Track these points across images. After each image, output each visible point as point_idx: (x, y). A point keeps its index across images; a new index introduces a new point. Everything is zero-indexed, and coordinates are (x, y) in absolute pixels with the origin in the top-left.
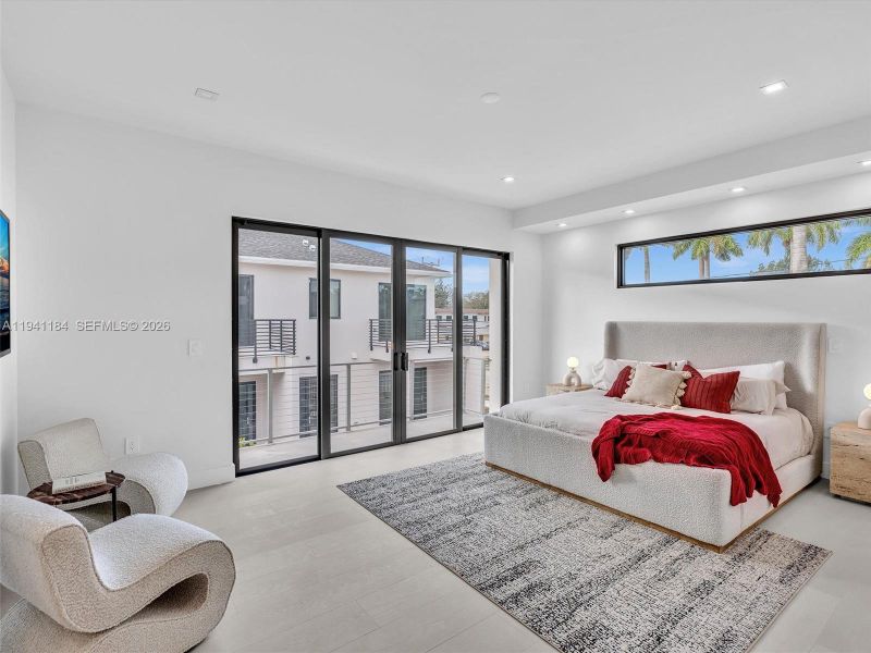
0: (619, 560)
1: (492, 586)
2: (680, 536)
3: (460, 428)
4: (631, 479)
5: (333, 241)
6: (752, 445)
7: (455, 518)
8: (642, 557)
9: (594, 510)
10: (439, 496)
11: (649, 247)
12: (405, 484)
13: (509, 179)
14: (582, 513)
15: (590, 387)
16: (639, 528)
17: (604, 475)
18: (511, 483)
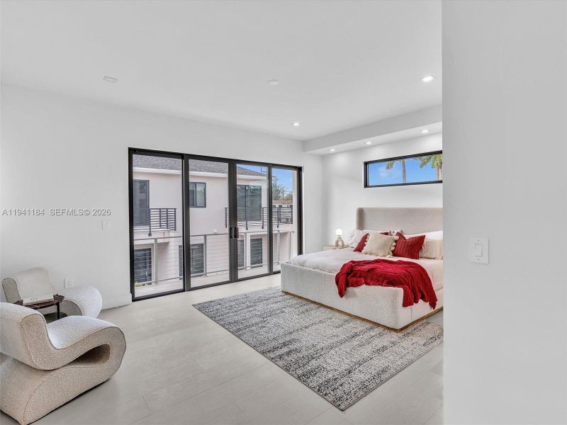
0: (342, 337)
1: (269, 351)
2: (378, 325)
3: (272, 272)
4: (354, 295)
5: (191, 161)
6: (422, 275)
7: (257, 320)
8: (356, 335)
9: (337, 314)
10: (251, 309)
11: (405, 160)
12: (232, 304)
13: (296, 124)
14: (330, 316)
15: (348, 246)
16: (358, 322)
17: (341, 294)
18: (294, 301)
